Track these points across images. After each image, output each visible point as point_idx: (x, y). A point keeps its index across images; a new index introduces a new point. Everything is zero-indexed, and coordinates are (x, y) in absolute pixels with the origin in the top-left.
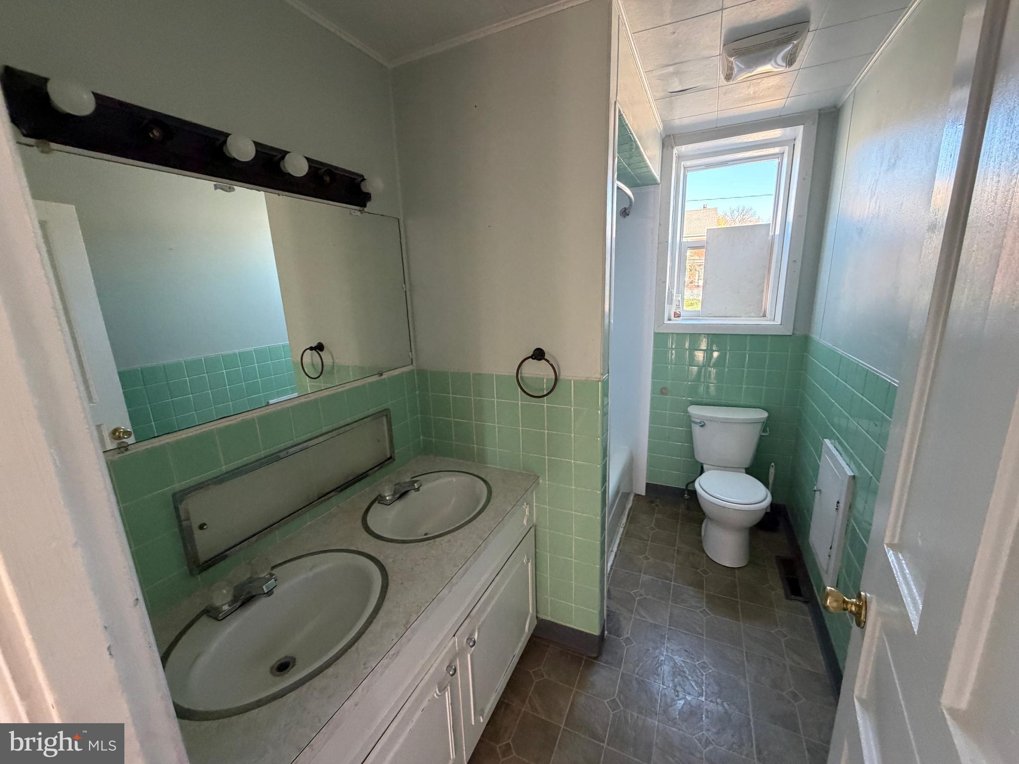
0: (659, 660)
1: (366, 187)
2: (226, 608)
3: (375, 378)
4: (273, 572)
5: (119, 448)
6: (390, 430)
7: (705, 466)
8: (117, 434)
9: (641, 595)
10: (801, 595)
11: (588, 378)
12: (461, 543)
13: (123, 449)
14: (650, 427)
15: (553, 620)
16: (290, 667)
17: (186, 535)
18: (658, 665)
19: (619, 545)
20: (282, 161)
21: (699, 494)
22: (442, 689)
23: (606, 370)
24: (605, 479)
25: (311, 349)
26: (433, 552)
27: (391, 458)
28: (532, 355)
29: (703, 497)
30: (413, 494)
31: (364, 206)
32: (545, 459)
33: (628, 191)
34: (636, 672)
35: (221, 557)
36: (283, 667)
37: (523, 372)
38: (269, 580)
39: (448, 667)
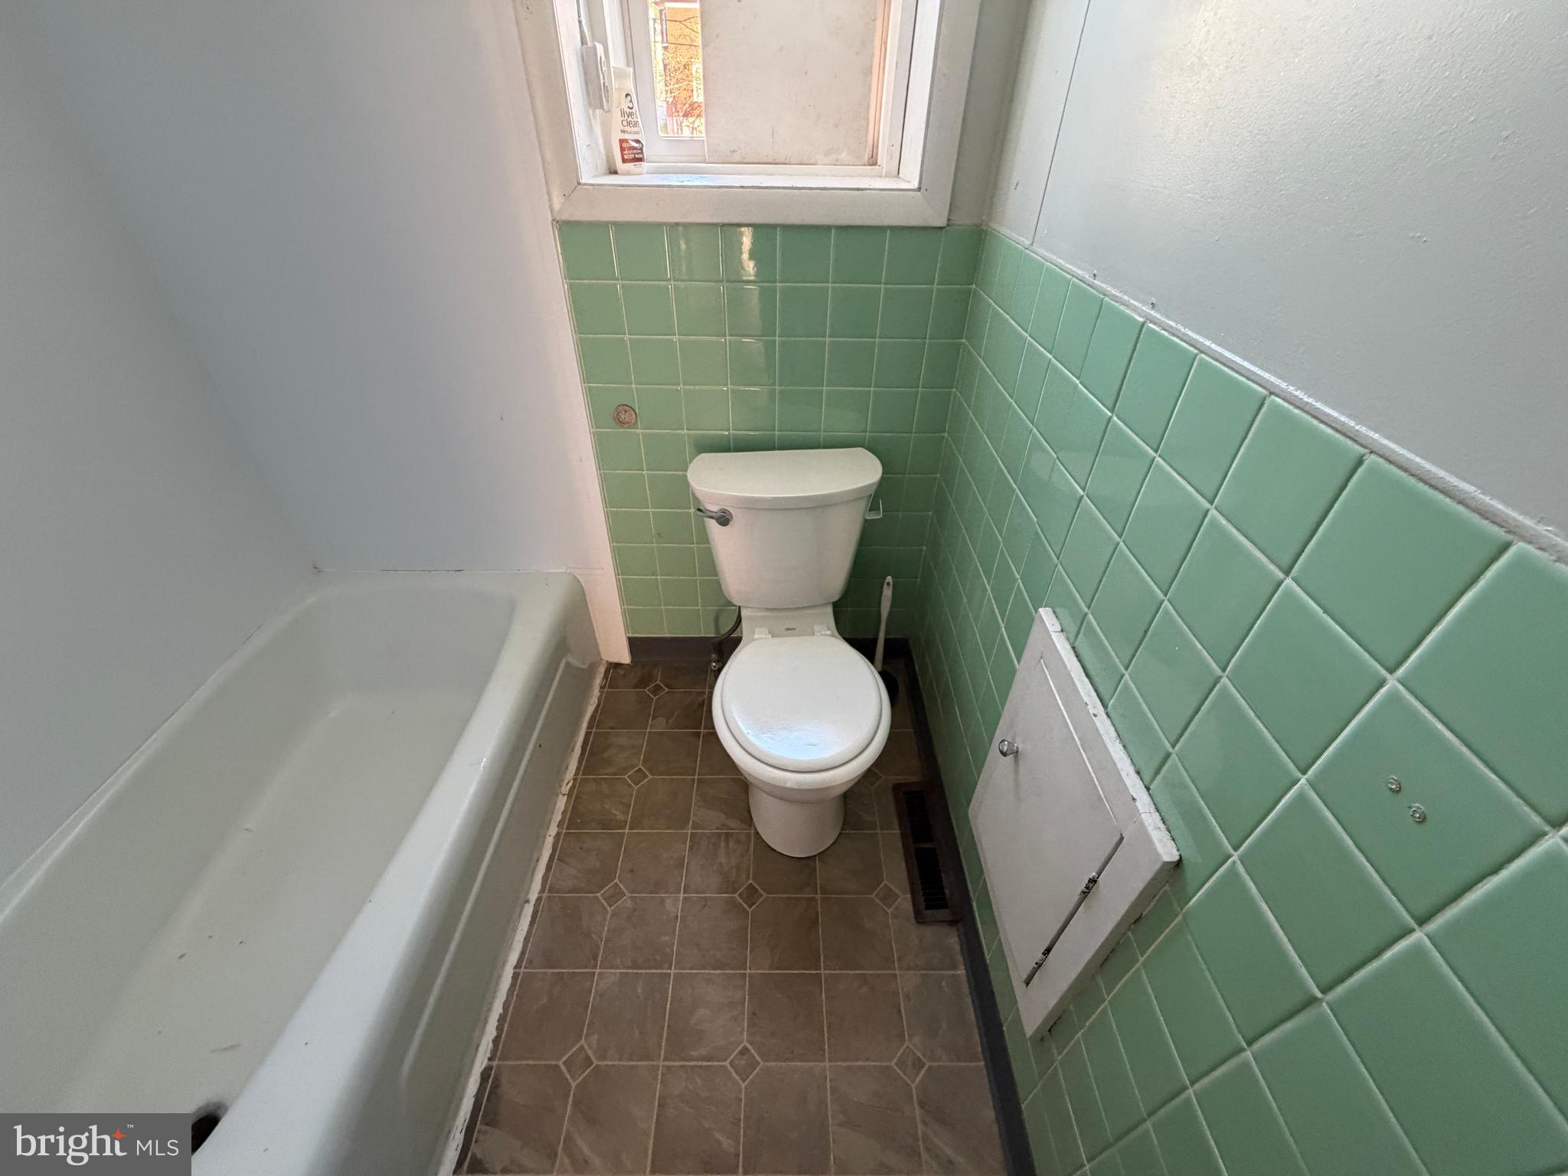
7: (744, 613)
10: (944, 906)
14: (607, 514)
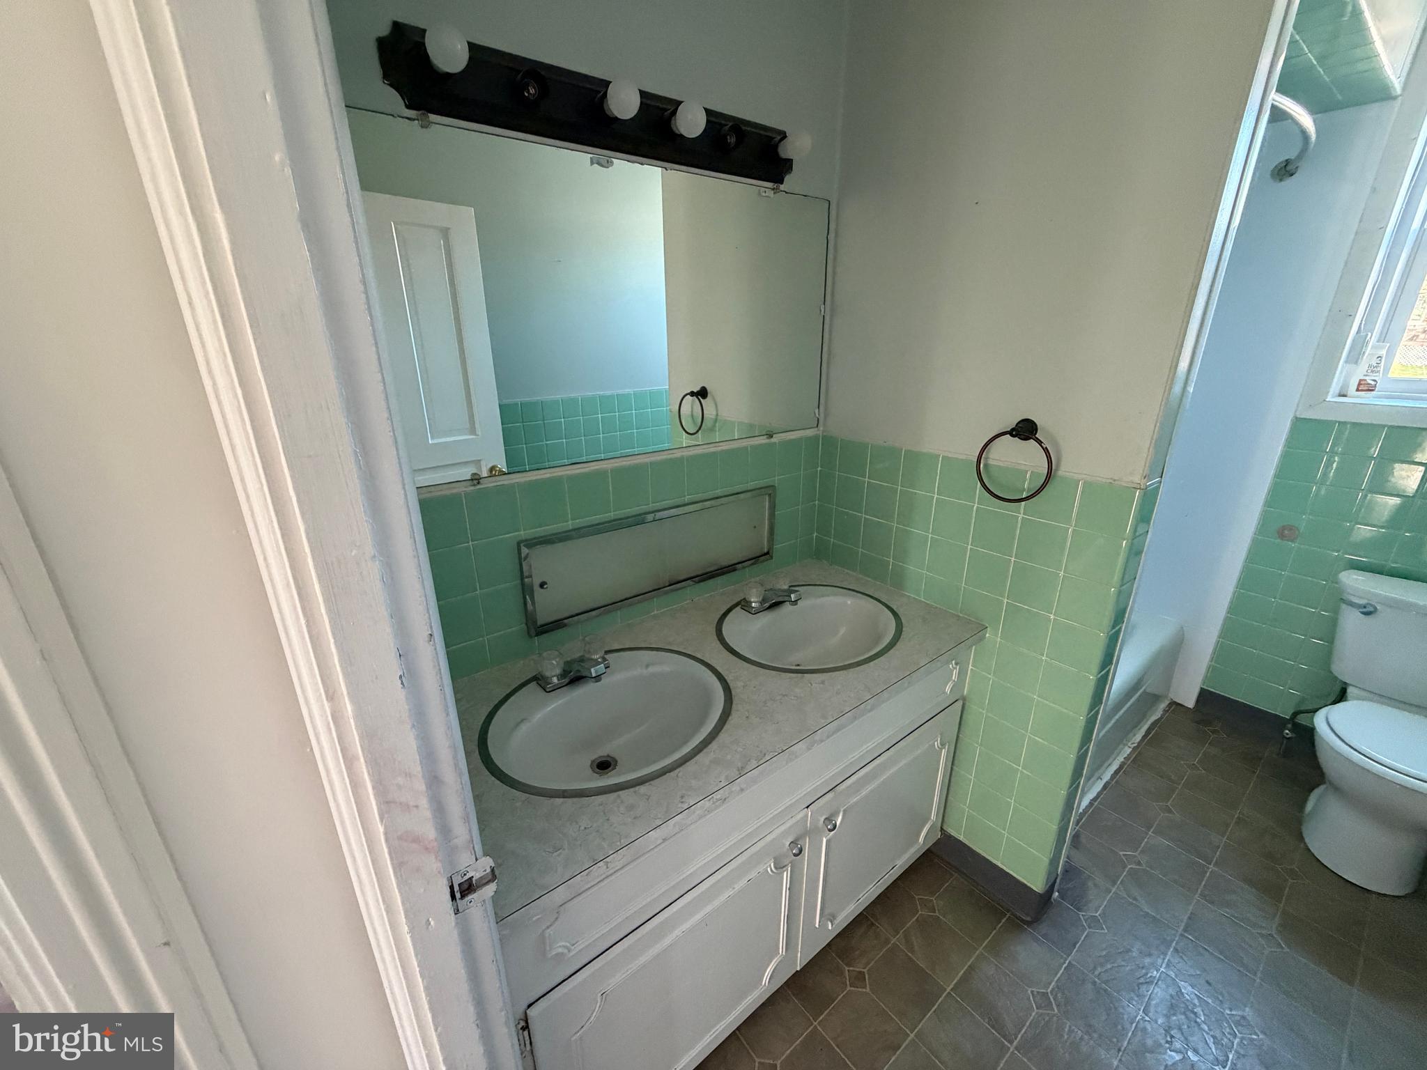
0: (1147, 974)
1: (786, 150)
2: (555, 680)
3: (763, 440)
4: (606, 656)
5: (472, 480)
6: (772, 515)
7: (1351, 690)
8: (494, 472)
9: (1139, 863)
11: (1115, 480)
12: (839, 690)
13: (475, 482)
15: (967, 842)
16: (610, 769)
17: (526, 590)
18: (1142, 980)
19: (1116, 772)
20: (673, 118)
21: (1320, 736)
22: (780, 867)
23: (1158, 468)
24: (1108, 660)
25: (692, 394)
26: (797, 690)
27: (767, 553)
28: (1013, 430)
29: (1328, 744)
30: (787, 608)
31: (781, 182)
32: (1002, 602)
33: (1305, 119)
34: (1097, 973)
35: (557, 625)
36: (604, 766)
37: (991, 456)
38: (599, 663)
39: (792, 842)
